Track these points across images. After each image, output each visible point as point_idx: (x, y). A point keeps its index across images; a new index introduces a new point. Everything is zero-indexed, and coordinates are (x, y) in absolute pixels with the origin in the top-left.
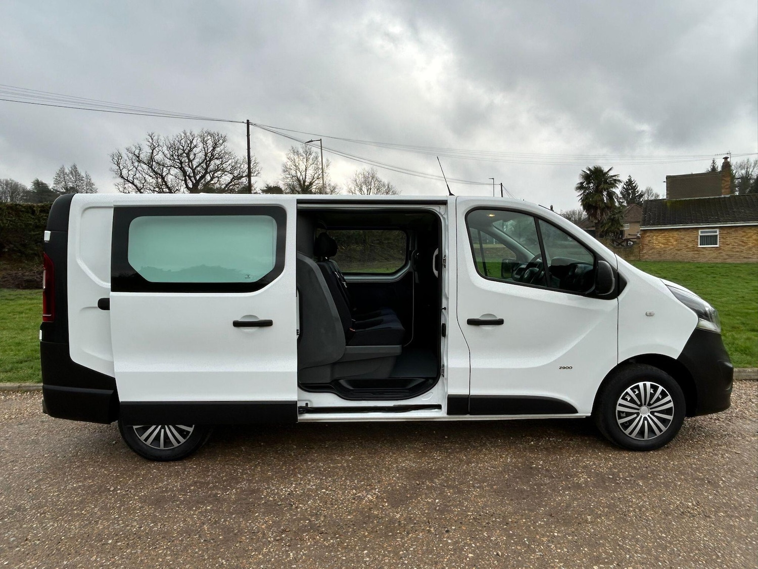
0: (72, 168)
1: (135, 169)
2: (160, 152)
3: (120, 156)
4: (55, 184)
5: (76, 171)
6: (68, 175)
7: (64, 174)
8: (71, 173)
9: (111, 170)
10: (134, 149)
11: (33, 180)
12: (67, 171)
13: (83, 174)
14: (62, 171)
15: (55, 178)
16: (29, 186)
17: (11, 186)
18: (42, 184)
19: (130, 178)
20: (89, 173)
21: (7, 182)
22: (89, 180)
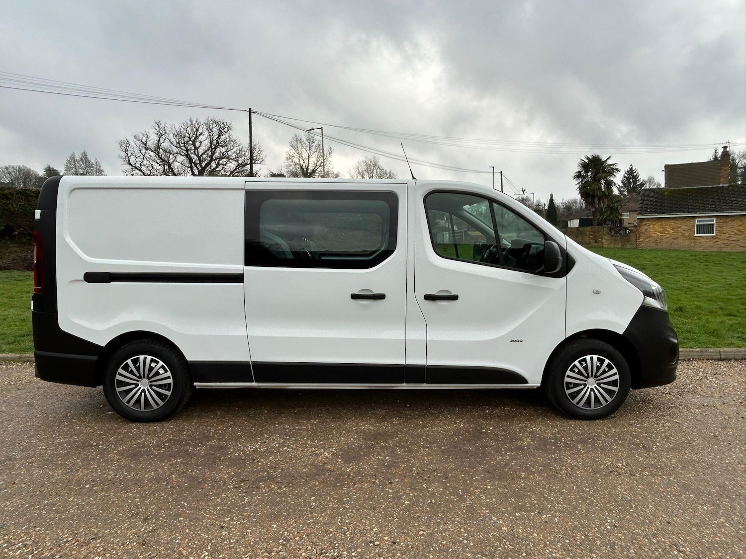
0: (82, 155)
1: (142, 156)
2: (167, 139)
3: (128, 143)
4: (66, 170)
5: (86, 158)
6: (78, 162)
7: (75, 160)
8: (82, 160)
9: (120, 157)
10: (141, 137)
11: (45, 166)
12: (77, 158)
13: (93, 161)
14: (73, 158)
15: (66, 164)
16: (41, 172)
17: (24, 172)
18: (54, 170)
19: (138, 165)
20: (98, 160)
21: (20, 168)
22: (98, 167)
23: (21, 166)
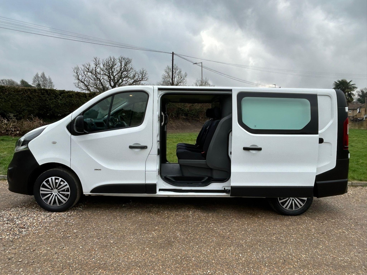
0: (42, 74)
1: (85, 76)
2: (99, 67)
4: (33, 82)
5: (44, 76)
6: (40, 78)
7: (38, 77)
8: (42, 77)
10: (86, 66)
11: (20, 80)
12: (39, 76)
13: (47, 77)
14: (37, 75)
15: (34, 79)
16: (19, 83)
17: (11, 83)
18: (25, 82)
19: (83, 80)
20: (50, 77)
21: (9, 80)
22: (50, 81)
23: (10, 79)
